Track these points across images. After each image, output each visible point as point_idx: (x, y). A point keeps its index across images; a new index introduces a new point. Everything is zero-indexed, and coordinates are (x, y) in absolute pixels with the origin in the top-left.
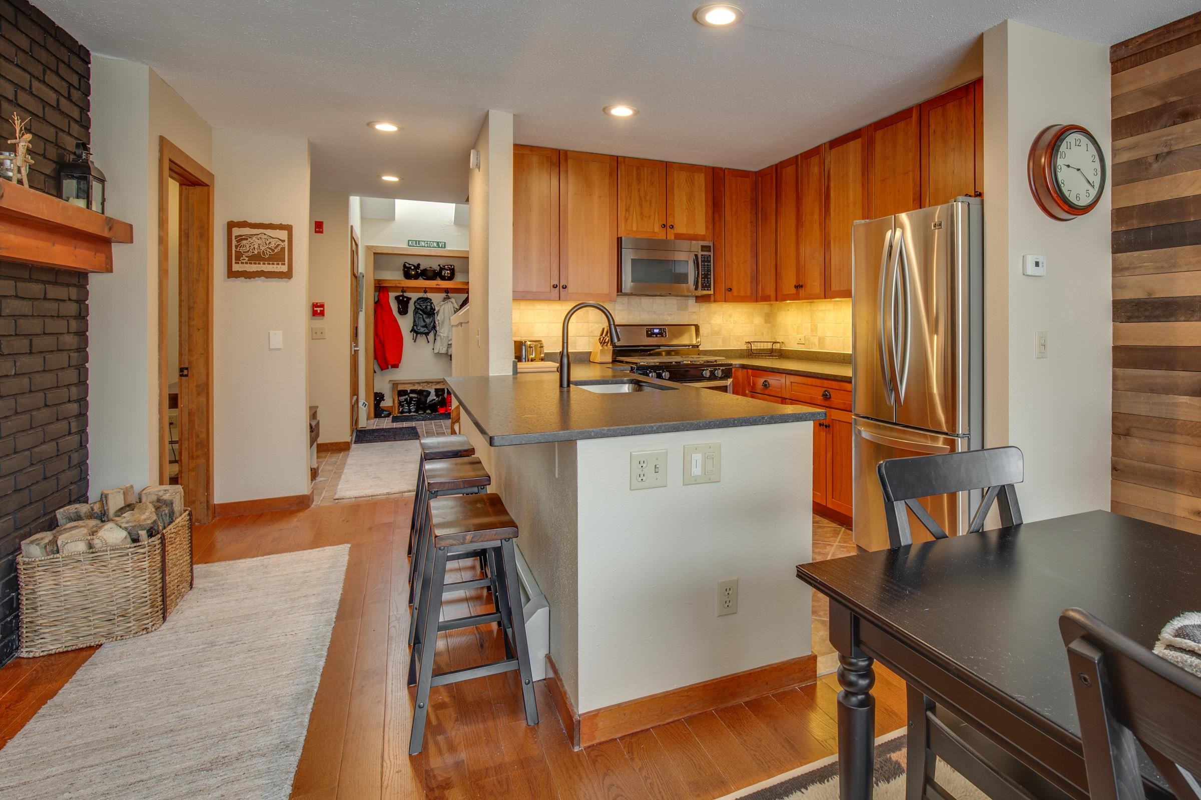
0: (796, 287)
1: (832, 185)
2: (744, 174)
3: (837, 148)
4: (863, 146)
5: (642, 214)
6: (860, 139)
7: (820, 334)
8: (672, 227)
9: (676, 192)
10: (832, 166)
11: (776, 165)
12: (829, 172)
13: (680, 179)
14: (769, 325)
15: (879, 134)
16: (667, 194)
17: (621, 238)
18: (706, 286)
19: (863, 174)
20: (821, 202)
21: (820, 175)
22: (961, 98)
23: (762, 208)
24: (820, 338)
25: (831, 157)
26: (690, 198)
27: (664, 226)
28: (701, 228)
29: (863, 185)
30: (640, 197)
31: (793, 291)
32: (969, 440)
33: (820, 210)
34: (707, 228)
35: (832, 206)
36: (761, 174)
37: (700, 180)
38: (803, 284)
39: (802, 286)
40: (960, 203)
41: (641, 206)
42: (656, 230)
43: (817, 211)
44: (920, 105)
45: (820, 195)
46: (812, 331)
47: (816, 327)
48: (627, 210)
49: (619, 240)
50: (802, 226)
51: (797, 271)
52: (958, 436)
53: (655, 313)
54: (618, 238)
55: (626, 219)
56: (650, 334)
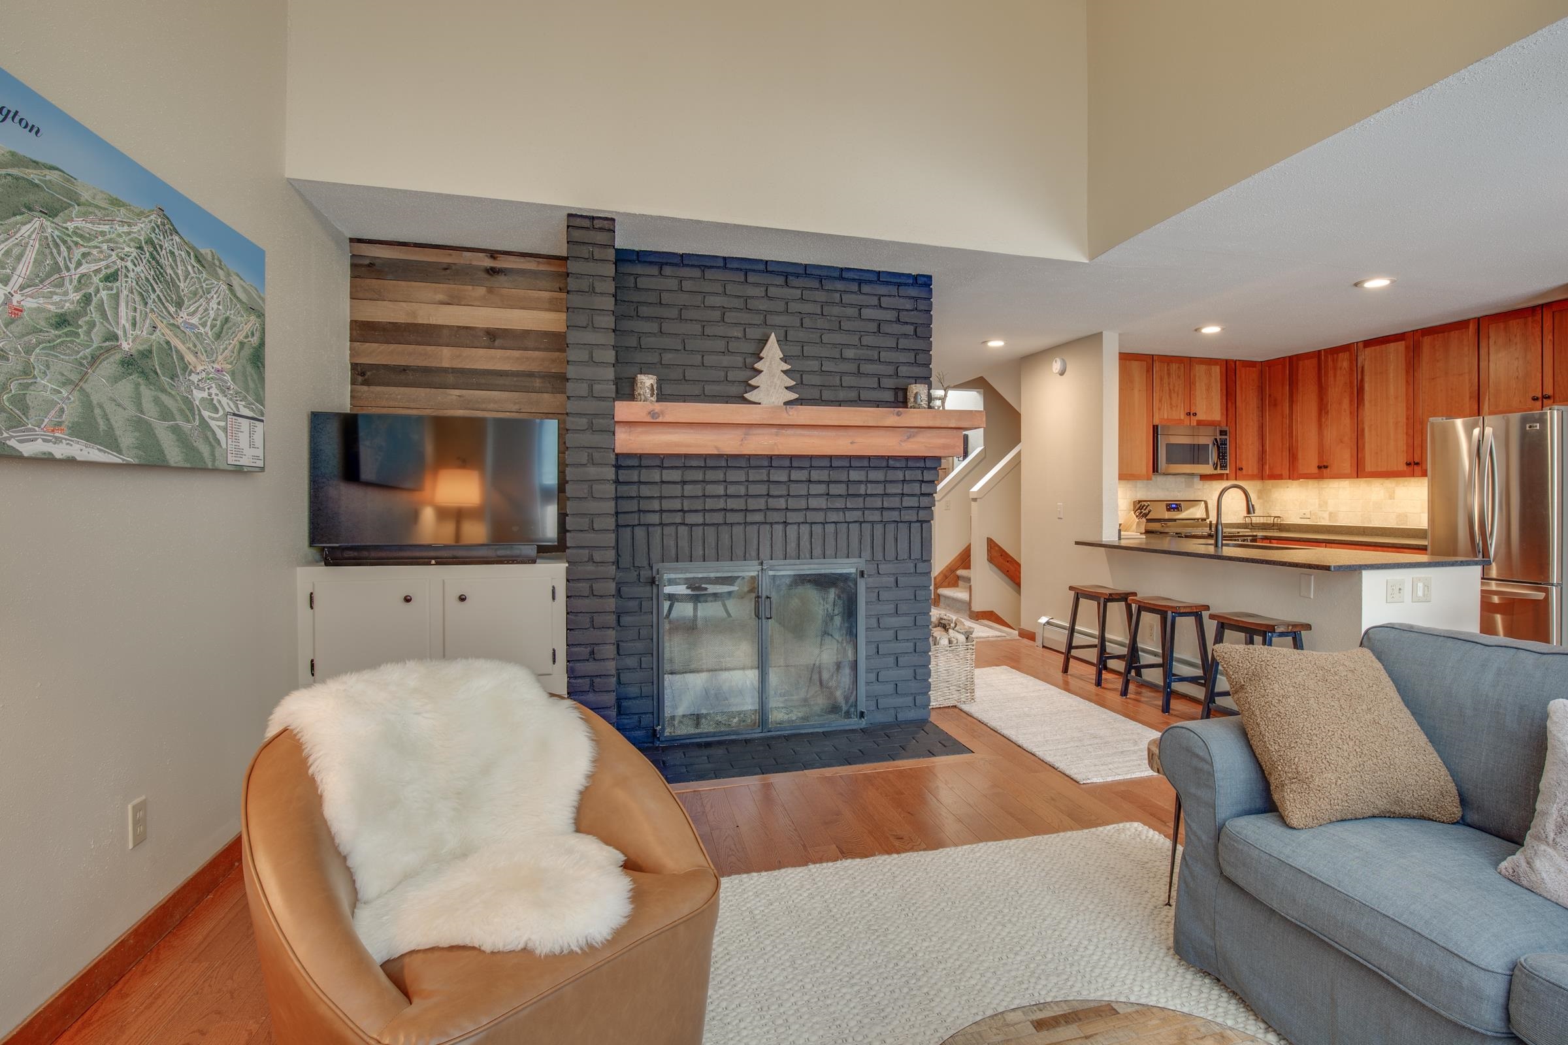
0: (1319, 467)
1: (1367, 379)
2: (1252, 364)
3: (1373, 348)
4: (1407, 348)
5: (1171, 404)
6: (1403, 342)
7: (1331, 509)
8: (1195, 414)
9: (1197, 384)
10: (1366, 362)
11: (1290, 358)
12: (1363, 368)
13: (1200, 370)
14: (1261, 501)
15: (1427, 340)
16: (1190, 384)
17: (1157, 426)
18: (1224, 467)
19: (1407, 372)
20: (1352, 393)
21: (1351, 369)
22: (1526, 317)
23: (1270, 396)
24: (1331, 514)
25: (1366, 357)
26: (1209, 388)
27: (1189, 414)
28: (1216, 415)
29: (1407, 382)
30: (1170, 390)
31: (1315, 470)
32: (1561, 588)
33: (1351, 401)
34: (1222, 414)
35: (1367, 397)
36: (1270, 364)
37: (1216, 370)
38: (1328, 464)
39: (1326, 467)
40: (1555, 412)
41: (1170, 397)
42: (1182, 417)
43: (1346, 402)
44: (1479, 319)
45: (1352, 387)
46: (1320, 506)
47: (1326, 503)
48: (1160, 401)
49: (1155, 428)
50: (1327, 413)
51: (1319, 453)
52: (1552, 585)
53: (1168, 490)
54: (1154, 426)
55: (1159, 409)
56: (1170, 508)
